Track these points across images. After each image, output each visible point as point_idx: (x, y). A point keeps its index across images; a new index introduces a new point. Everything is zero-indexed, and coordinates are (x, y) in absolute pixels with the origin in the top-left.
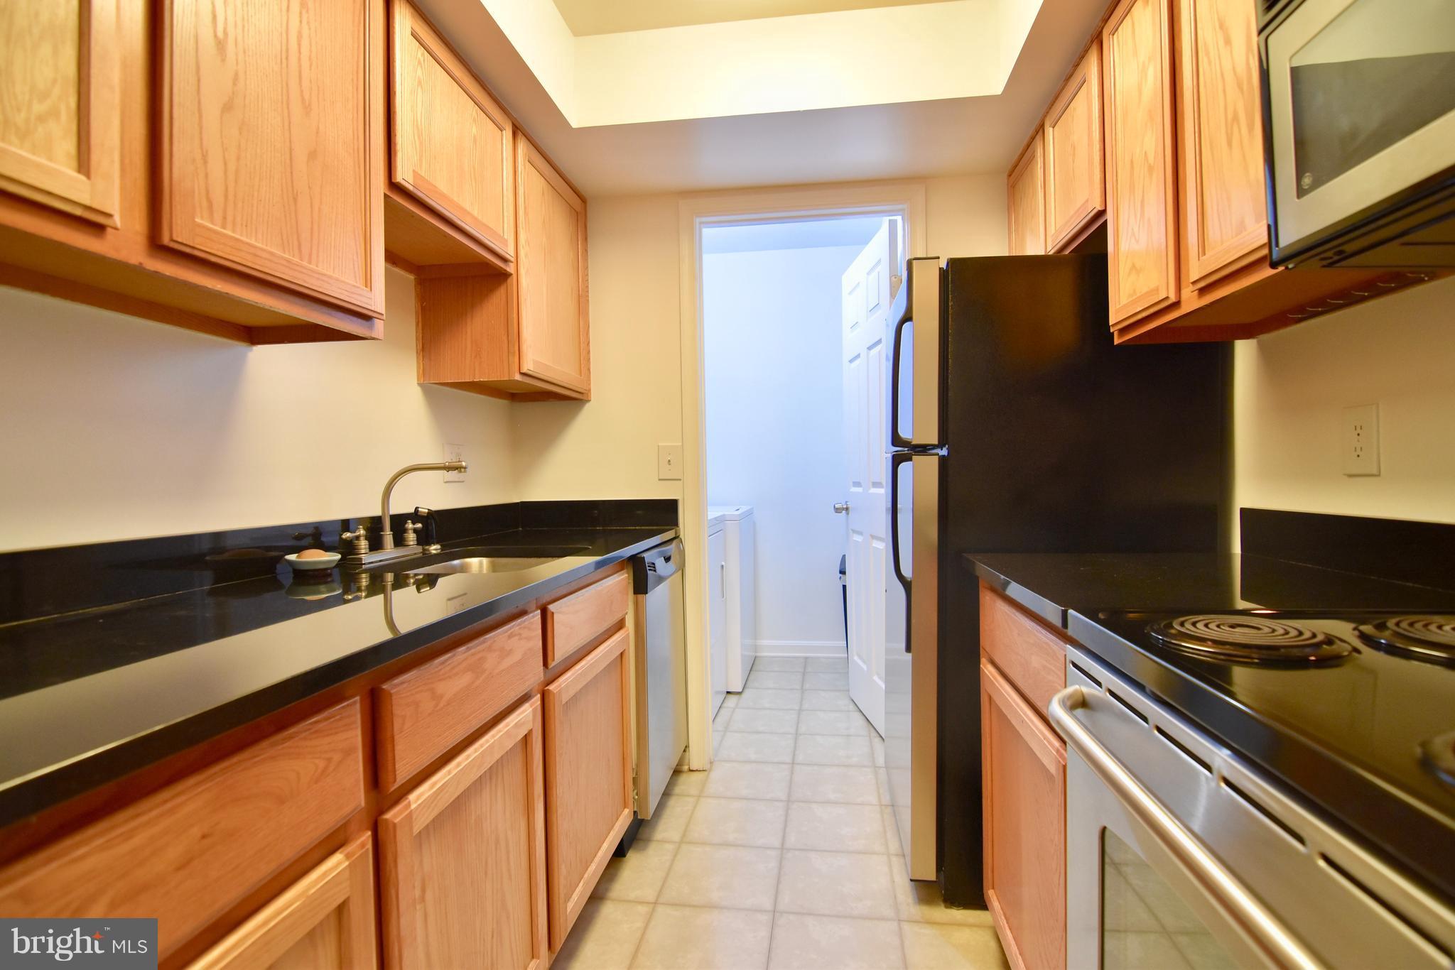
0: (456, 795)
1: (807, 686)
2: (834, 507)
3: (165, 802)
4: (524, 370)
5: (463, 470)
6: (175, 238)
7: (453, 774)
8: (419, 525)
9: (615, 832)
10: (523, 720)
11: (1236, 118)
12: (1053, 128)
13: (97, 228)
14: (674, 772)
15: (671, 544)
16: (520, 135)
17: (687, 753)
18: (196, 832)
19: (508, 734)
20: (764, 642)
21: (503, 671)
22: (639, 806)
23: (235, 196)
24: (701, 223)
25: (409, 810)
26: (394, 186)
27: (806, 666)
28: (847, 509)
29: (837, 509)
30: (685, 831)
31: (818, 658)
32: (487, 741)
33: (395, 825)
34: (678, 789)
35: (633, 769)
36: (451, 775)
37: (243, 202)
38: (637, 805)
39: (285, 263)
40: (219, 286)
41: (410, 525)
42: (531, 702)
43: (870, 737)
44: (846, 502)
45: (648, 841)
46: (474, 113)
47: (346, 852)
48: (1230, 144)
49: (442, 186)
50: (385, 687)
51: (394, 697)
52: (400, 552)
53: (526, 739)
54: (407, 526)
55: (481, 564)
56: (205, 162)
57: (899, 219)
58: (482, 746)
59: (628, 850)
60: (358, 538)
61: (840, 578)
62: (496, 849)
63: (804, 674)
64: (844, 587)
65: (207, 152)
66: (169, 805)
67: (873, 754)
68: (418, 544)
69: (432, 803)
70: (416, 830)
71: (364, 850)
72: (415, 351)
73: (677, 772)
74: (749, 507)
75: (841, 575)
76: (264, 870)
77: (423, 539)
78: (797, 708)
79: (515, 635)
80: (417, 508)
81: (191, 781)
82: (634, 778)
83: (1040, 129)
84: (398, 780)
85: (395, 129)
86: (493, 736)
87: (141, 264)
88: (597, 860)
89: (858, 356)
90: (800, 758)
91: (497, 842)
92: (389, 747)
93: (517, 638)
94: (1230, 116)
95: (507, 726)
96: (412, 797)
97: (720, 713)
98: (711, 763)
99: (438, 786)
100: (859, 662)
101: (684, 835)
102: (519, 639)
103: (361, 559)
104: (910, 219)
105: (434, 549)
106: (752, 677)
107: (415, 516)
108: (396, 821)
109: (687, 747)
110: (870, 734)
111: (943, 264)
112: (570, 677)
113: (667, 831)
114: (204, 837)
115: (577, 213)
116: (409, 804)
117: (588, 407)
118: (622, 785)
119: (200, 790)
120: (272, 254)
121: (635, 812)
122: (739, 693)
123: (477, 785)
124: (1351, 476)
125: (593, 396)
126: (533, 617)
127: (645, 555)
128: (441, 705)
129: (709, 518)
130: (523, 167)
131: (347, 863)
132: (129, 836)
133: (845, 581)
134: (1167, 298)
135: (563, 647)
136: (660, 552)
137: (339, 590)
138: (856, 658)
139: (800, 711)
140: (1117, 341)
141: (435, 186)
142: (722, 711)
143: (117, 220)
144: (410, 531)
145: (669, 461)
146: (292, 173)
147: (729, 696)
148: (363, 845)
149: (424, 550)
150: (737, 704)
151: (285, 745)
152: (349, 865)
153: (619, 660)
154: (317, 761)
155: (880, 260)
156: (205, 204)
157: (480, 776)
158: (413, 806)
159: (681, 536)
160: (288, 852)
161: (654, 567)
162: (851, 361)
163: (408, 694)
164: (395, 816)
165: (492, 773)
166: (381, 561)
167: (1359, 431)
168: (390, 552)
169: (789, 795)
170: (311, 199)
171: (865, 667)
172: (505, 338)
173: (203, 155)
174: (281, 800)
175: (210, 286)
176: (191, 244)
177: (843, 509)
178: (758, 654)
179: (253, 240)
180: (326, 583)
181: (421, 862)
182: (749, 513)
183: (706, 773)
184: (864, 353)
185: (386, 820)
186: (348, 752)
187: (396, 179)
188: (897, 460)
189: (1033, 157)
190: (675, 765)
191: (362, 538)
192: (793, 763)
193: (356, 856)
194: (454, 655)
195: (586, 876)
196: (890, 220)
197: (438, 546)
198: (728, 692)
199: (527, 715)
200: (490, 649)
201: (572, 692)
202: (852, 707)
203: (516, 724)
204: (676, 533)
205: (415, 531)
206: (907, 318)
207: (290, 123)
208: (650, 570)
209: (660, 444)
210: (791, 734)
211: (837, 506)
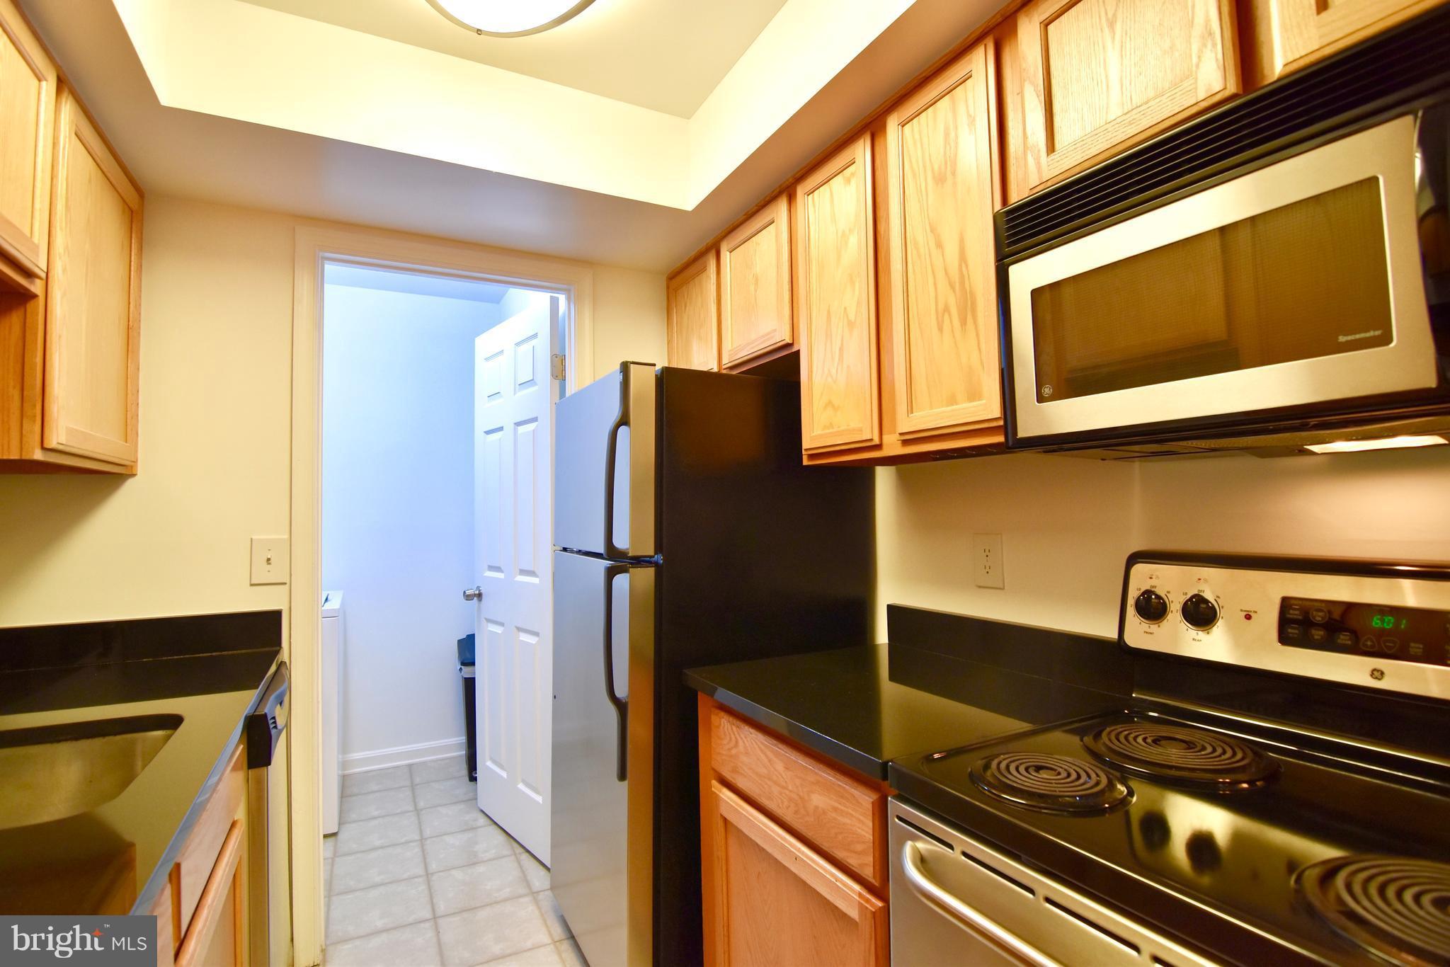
1: (421, 804)
2: (464, 592)
4: (49, 444)
11: (947, 309)
12: (730, 252)
16: (66, 91)
20: (356, 755)
24: (324, 257)
27: (412, 778)
28: (480, 596)
29: (468, 596)
31: (424, 763)
43: (515, 854)
44: (478, 587)
48: (940, 329)
57: (561, 296)
61: (461, 668)
63: (413, 787)
67: (525, 876)
78: (417, 837)
83: (713, 248)
89: (499, 430)
90: (441, 908)
94: (941, 306)
98: (324, 950)
100: (495, 768)
104: (576, 301)
106: (346, 806)
110: (514, 851)
111: (658, 372)
115: (132, 212)
117: (130, 483)
122: (336, 834)
124: (980, 587)
125: (140, 469)
127: (266, 710)
130: (66, 139)
133: (472, 674)
134: (871, 440)
138: (489, 763)
139: (422, 840)
140: (806, 462)
145: (269, 560)
150: (336, 851)
155: (538, 332)
159: (286, 659)
161: (275, 722)
162: (488, 433)
167: (987, 553)
171: (504, 774)
177: (475, 595)
178: (350, 772)
184: (509, 427)
188: (611, 574)
189: (704, 269)
192: (435, 918)
196: (549, 297)
202: (483, 820)
204: (280, 657)
206: (624, 421)
208: (272, 729)
209: (254, 537)
210: (420, 876)
211: (468, 593)
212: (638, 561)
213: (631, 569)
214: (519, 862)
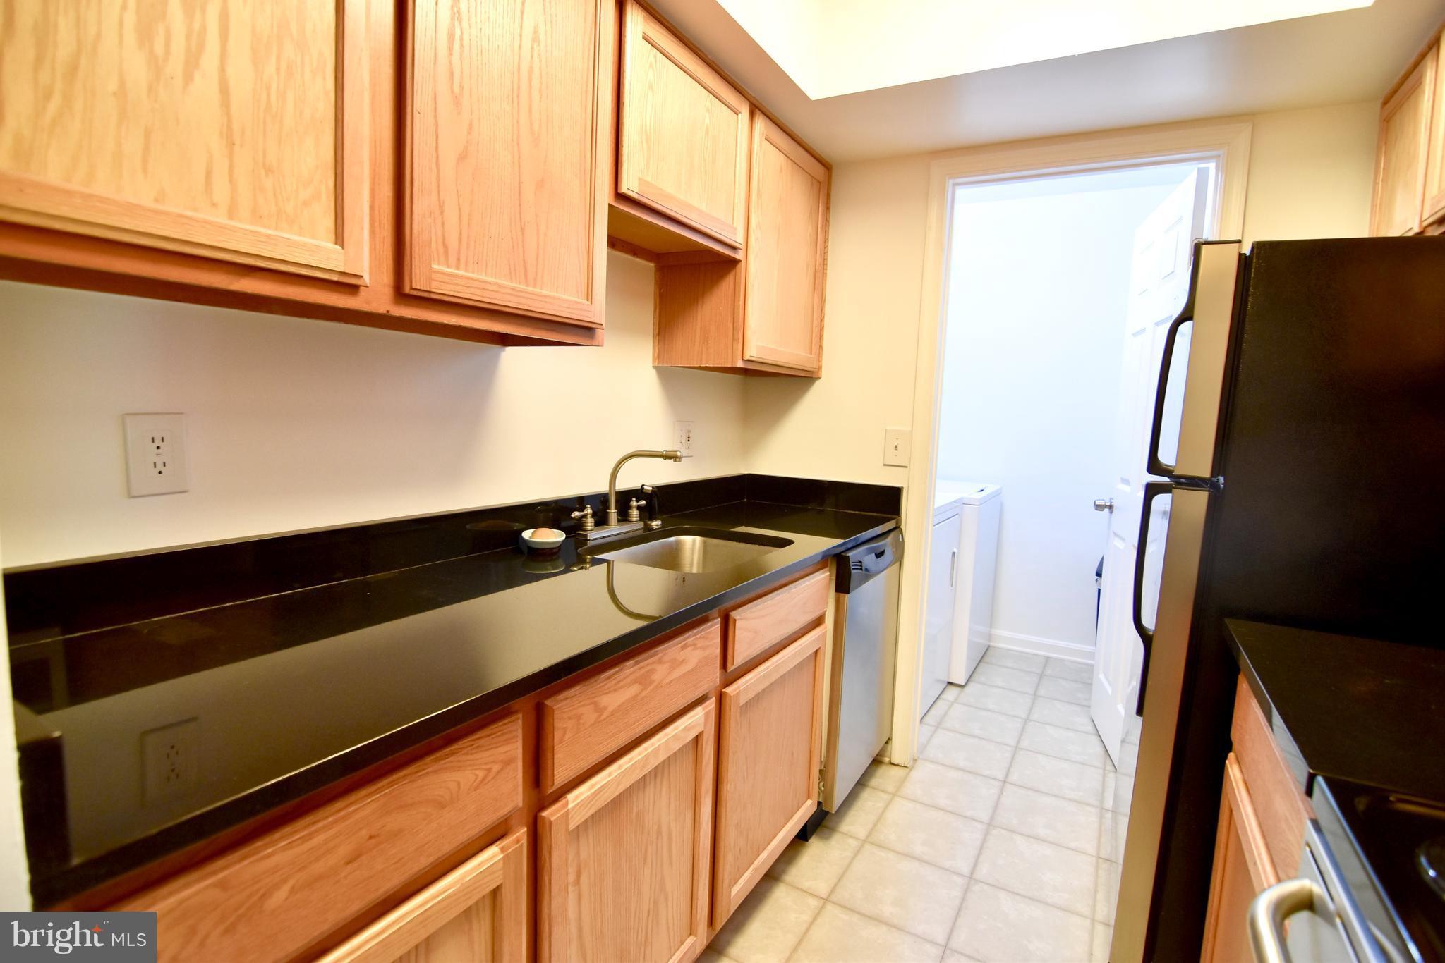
0: (617, 793)
1: (1042, 692)
2: (1095, 503)
3: (340, 811)
4: (747, 357)
5: (678, 460)
6: (414, 287)
7: (613, 776)
8: (643, 502)
9: (793, 823)
10: (692, 724)
13: (353, 289)
14: (873, 760)
15: (886, 538)
16: (758, 112)
17: (889, 746)
18: (364, 833)
19: (676, 737)
20: (1000, 631)
21: (673, 680)
22: (825, 798)
23: (468, 237)
24: (954, 185)
25: (566, 810)
26: (621, 197)
27: (1045, 668)
28: (1111, 507)
29: (1099, 506)
30: (872, 829)
31: (1062, 660)
32: (653, 744)
33: (551, 823)
34: (874, 782)
35: (821, 762)
36: (611, 778)
37: (475, 242)
38: (823, 796)
39: (511, 292)
40: (454, 320)
41: (634, 503)
42: (704, 706)
43: (1104, 770)
44: (1111, 499)
45: (833, 830)
46: (708, 103)
47: (501, 846)
49: (670, 189)
50: (548, 702)
51: (556, 713)
52: (625, 528)
53: (697, 740)
54: (631, 503)
55: (694, 542)
56: (442, 213)
57: (1211, 166)
58: (646, 749)
59: (811, 836)
60: (585, 516)
61: (1097, 580)
62: (657, 838)
63: (1041, 676)
64: (1099, 590)
65: (443, 203)
66: (342, 813)
67: (1103, 791)
68: (640, 520)
69: (589, 803)
70: (572, 826)
71: (519, 845)
72: (652, 335)
73: (877, 762)
74: (999, 487)
75: (1097, 577)
76: (423, 862)
77: (646, 513)
78: (1024, 716)
79: (689, 646)
80: (643, 485)
81: (363, 792)
82: (820, 770)
84: (555, 784)
85: (622, 141)
86: (660, 740)
87: (388, 311)
88: (770, 848)
89: (1143, 330)
90: (1014, 777)
91: (659, 832)
92: (549, 755)
93: (690, 648)
95: (675, 729)
96: (570, 796)
97: (935, 706)
98: (915, 760)
99: (598, 786)
100: (1104, 681)
101: (869, 834)
102: (694, 649)
103: (586, 536)
104: (1226, 170)
105: (656, 524)
106: (980, 669)
107: (639, 493)
108: (553, 819)
109: (890, 739)
111: (1246, 250)
112: (751, 679)
113: (855, 824)
114: (371, 837)
115: (820, 182)
116: (567, 804)
117: (817, 383)
118: (807, 776)
119: (369, 800)
120: (500, 286)
121: (819, 803)
122: (962, 686)
123: (640, 785)
125: (824, 373)
126: (711, 626)
127: (850, 554)
128: (604, 716)
129: (936, 506)
130: (759, 148)
131: (501, 856)
132: (309, 837)
133: (1100, 584)
135: (742, 652)
136: (868, 549)
137: (562, 566)
138: (1102, 676)
139: (1027, 720)
141: (661, 189)
142: (940, 703)
143: (367, 279)
144: (634, 509)
145: (896, 447)
146: (520, 205)
147: (950, 687)
148: (518, 841)
149: (646, 525)
150: (956, 699)
151: (447, 760)
152: (503, 857)
153: (813, 658)
154: (477, 772)
155: (1181, 219)
156: (441, 250)
157: (644, 776)
158: (570, 806)
159: (903, 527)
160: (448, 846)
161: (861, 566)
162: (1135, 335)
163: (571, 708)
164: (552, 814)
165: (657, 772)
166: (604, 537)
168: (614, 529)
169: (992, 818)
170: (538, 226)
171: (1110, 690)
172: (730, 325)
173: (440, 206)
174: (442, 806)
175: (446, 322)
176: (428, 290)
177: (1106, 506)
178: (992, 644)
179: (484, 274)
180: (551, 560)
181: (578, 853)
182: (997, 494)
183: (907, 770)
184: (1150, 329)
185: (544, 818)
186: (509, 762)
187: (621, 189)
188: (1152, 491)
190: (876, 753)
191: (589, 517)
192: (1005, 782)
193: (510, 850)
194: (621, 670)
195: (756, 863)
196: (1199, 169)
197: (659, 522)
198: (949, 683)
199: (699, 719)
200: (660, 662)
201: (751, 694)
202: (1090, 728)
203: (685, 727)
204: (897, 524)
205: (639, 508)
206: (1186, 316)
207: (520, 158)
208: (853, 569)
209: (888, 428)
210: (1010, 746)
211: (1098, 503)
212: (1192, 483)
213: (1173, 490)
214: (1104, 776)
